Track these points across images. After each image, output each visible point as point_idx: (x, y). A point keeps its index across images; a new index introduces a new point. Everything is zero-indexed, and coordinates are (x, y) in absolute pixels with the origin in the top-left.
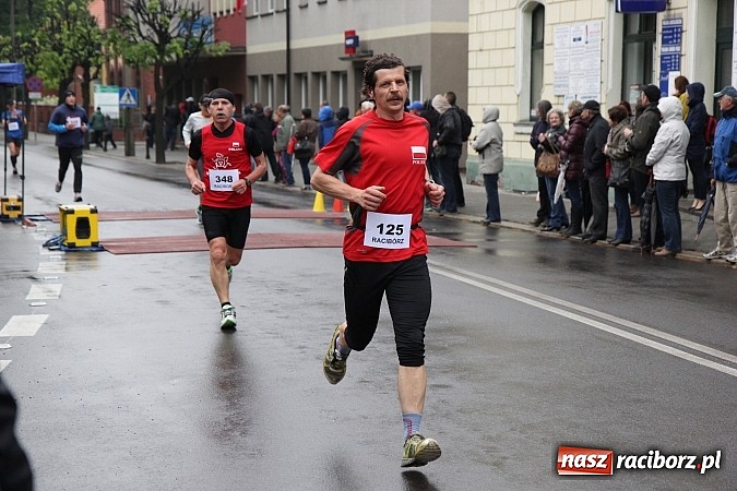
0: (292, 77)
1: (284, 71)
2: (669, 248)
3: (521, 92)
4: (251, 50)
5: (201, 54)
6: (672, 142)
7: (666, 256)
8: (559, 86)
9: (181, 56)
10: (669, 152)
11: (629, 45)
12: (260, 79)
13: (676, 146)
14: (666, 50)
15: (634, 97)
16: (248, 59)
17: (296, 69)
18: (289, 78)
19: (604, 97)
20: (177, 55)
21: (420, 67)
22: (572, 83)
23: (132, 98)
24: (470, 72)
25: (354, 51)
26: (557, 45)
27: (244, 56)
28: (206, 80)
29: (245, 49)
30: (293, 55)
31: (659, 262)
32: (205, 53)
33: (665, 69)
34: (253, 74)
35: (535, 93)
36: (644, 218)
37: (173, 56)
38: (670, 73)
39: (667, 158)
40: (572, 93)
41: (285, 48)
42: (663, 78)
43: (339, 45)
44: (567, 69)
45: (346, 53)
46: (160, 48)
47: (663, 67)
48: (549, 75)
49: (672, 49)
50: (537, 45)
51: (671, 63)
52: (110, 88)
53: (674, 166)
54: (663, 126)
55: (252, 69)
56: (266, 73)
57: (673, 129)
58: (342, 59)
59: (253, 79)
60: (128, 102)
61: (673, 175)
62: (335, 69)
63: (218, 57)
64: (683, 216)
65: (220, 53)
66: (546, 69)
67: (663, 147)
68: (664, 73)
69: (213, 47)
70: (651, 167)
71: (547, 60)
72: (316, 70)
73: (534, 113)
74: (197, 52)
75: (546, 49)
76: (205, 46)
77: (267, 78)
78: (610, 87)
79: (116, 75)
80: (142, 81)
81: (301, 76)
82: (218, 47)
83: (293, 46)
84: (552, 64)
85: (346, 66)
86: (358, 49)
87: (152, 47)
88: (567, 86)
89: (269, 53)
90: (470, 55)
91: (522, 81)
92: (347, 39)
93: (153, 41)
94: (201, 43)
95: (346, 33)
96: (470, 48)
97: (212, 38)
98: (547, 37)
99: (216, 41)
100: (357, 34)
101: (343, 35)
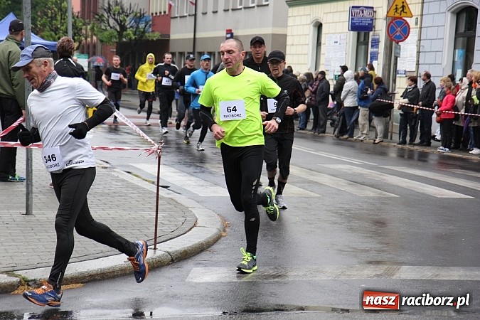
0: (196, 53)
1: (192, 51)
2: (349, 136)
3: (310, 68)
4: (173, 37)
5: (144, 38)
6: (350, 90)
8: (327, 66)
10: (349, 94)
11: (359, 47)
13: (352, 92)
14: (372, 50)
16: (171, 43)
17: (198, 49)
20: (130, 38)
22: (332, 64)
26: (327, 45)
27: (169, 40)
29: (169, 36)
30: (197, 42)
32: (146, 37)
34: (174, 50)
37: (128, 38)
40: (332, 69)
41: (193, 37)
44: (331, 57)
46: (120, 34)
47: (371, 58)
48: (323, 60)
49: (375, 50)
50: (319, 44)
51: (374, 57)
52: (83, 55)
54: (346, 84)
55: (173, 48)
56: (181, 51)
59: (174, 54)
61: (351, 104)
63: (153, 40)
65: (155, 39)
66: (322, 56)
67: (346, 93)
68: (371, 62)
69: (151, 34)
70: (343, 101)
71: (322, 52)
72: (209, 50)
74: (142, 37)
75: (322, 46)
76: (147, 34)
77: (181, 54)
79: (91, 47)
81: (201, 54)
82: (153, 35)
83: (197, 36)
84: (324, 54)
87: (116, 33)
88: (330, 65)
89: (183, 39)
90: (287, 47)
91: (312, 62)
92: (227, 34)
93: (116, 30)
94: (144, 32)
95: (227, 31)
96: (287, 43)
97: (150, 30)
98: (323, 40)
99: (153, 31)
100: (233, 31)
101: (225, 32)
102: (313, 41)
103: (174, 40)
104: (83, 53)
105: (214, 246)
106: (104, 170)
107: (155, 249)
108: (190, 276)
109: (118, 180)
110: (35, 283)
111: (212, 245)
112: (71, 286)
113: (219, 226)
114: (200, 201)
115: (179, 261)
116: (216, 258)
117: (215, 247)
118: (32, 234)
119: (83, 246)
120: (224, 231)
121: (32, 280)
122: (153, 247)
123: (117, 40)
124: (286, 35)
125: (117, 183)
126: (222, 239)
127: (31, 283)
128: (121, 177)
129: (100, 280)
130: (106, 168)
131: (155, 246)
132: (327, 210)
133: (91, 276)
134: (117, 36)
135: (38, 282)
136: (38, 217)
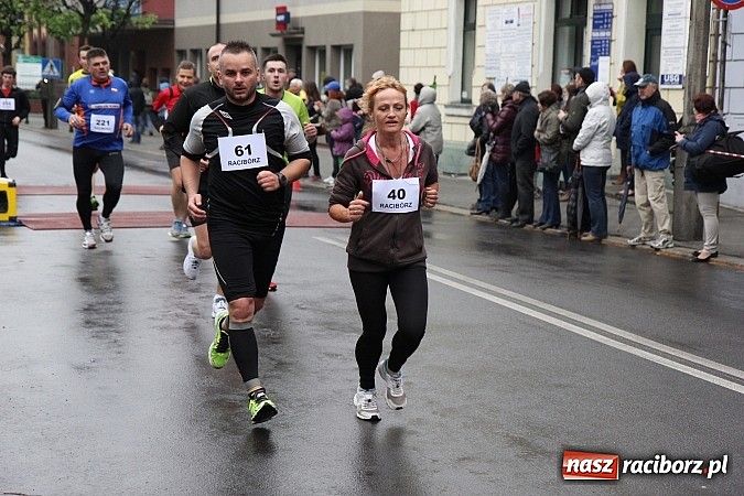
2: (595, 234)
3: (453, 73)
4: (179, 22)
5: (128, 26)
6: (599, 127)
7: (592, 241)
8: (490, 68)
9: (107, 27)
10: (597, 137)
12: (188, 53)
13: (603, 131)
14: (596, 34)
15: (565, 81)
16: (177, 33)
19: (534, 80)
20: (103, 27)
21: (352, 45)
22: (503, 66)
23: (55, 70)
24: (401, 52)
25: (285, 28)
26: (489, 27)
27: (173, 30)
28: (132, 53)
29: (173, 22)
31: (585, 248)
32: (132, 25)
33: (595, 54)
34: (182, 48)
35: (467, 75)
36: (571, 203)
37: (99, 27)
38: (601, 58)
39: (594, 143)
40: (503, 75)
41: (215, 22)
42: (593, 63)
43: (270, 21)
44: (499, 51)
45: (278, 28)
46: (86, 19)
47: (594, 52)
48: (480, 57)
49: (603, 34)
50: (469, 27)
51: (602, 48)
52: (33, 58)
53: (601, 152)
54: (591, 111)
55: (178, 45)
56: (195, 47)
57: (600, 114)
58: (273, 35)
59: (182, 53)
60: (52, 74)
61: (600, 160)
62: (265, 46)
63: (145, 30)
64: (609, 201)
65: (146, 26)
66: (477, 50)
67: (591, 132)
68: (594, 58)
69: (140, 19)
70: (578, 152)
71: (478, 43)
73: (465, 95)
74: (124, 23)
75: (478, 29)
76: (133, 19)
77: (195, 52)
78: (541, 70)
79: (39, 45)
80: (66, 53)
84: (484, 46)
85: (277, 43)
86: (289, 26)
87: (77, 19)
88: (498, 68)
89: (198, 27)
90: (402, 34)
91: (455, 62)
92: (278, 14)
93: (79, 13)
94: (128, 15)
95: (278, 9)
96: (402, 28)
97: (139, 10)
98: (481, 18)
99: (144, 13)
100: (289, 10)
101: (274, 11)
102: (456, 22)
104: (35, 54)
123: (80, 31)
134: (80, 23)
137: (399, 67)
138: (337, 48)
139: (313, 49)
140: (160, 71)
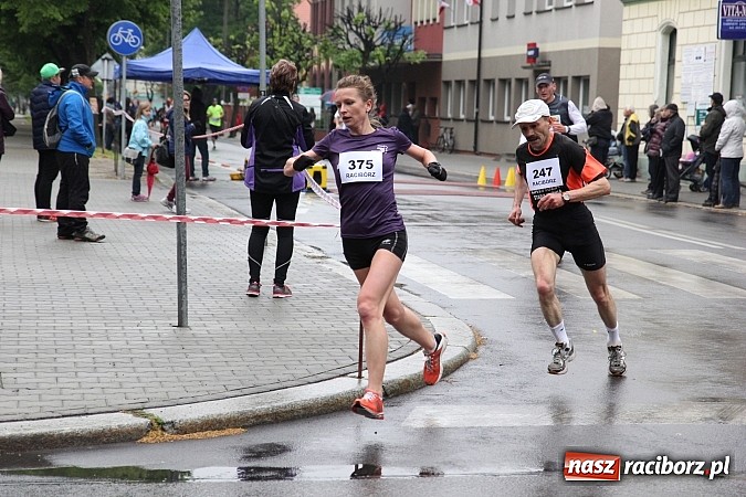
0: (482, 82)
1: (475, 78)
3: (659, 99)
4: (446, 57)
5: (401, 60)
6: (733, 131)
8: (684, 95)
9: (383, 63)
11: (736, 64)
13: (735, 134)
16: (444, 66)
17: (485, 75)
18: (479, 84)
20: (380, 62)
21: (589, 76)
22: (693, 93)
24: (620, 82)
25: (535, 61)
26: (684, 58)
27: (440, 63)
28: (404, 84)
29: (441, 56)
30: (483, 62)
32: (405, 59)
34: (448, 79)
37: (377, 61)
40: (693, 100)
41: (476, 56)
43: (522, 55)
44: (690, 81)
45: (528, 62)
46: (366, 56)
50: (671, 61)
52: (313, 90)
54: (727, 121)
55: (447, 75)
56: (459, 79)
58: (525, 68)
59: (448, 84)
61: (733, 153)
62: (518, 77)
63: (415, 63)
65: (417, 61)
69: (412, 54)
71: (676, 74)
72: (502, 77)
74: (398, 58)
75: (678, 66)
76: (406, 55)
77: (460, 83)
79: (318, 77)
81: (489, 82)
82: (415, 55)
83: (483, 55)
84: (679, 77)
85: (528, 74)
86: (538, 60)
87: (358, 55)
88: (690, 94)
89: (462, 61)
90: (622, 69)
91: (660, 90)
92: (529, 50)
93: (360, 49)
94: (401, 51)
95: (529, 45)
96: (622, 62)
97: (411, 47)
98: (678, 56)
99: (415, 49)
100: (538, 46)
101: (526, 47)
102: (662, 57)
103: (448, 62)
104: (314, 86)
105: (455, 374)
106: (311, 260)
107: (360, 377)
108: (410, 417)
109: (327, 276)
110: (173, 426)
111: (453, 372)
112: (226, 432)
113: (468, 343)
114: (446, 306)
115: (397, 396)
116: (454, 391)
117: (458, 375)
118: (181, 355)
119: (254, 372)
120: (475, 350)
121: (168, 423)
122: (357, 374)
123: (360, 66)
124: (620, 49)
125: (325, 281)
126: (470, 363)
127: (166, 427)
128: (335, 270)
129: (271, 423)
130: (314, 257)
131: (360, 374)
132: (645, 320)
133: (257, 417)
134: (361, 59)
135: (177, 426)
136: (195, 330)
137: (618, 94)
138: (577, 79)
139: (558, 80)
140: (428, 99)
